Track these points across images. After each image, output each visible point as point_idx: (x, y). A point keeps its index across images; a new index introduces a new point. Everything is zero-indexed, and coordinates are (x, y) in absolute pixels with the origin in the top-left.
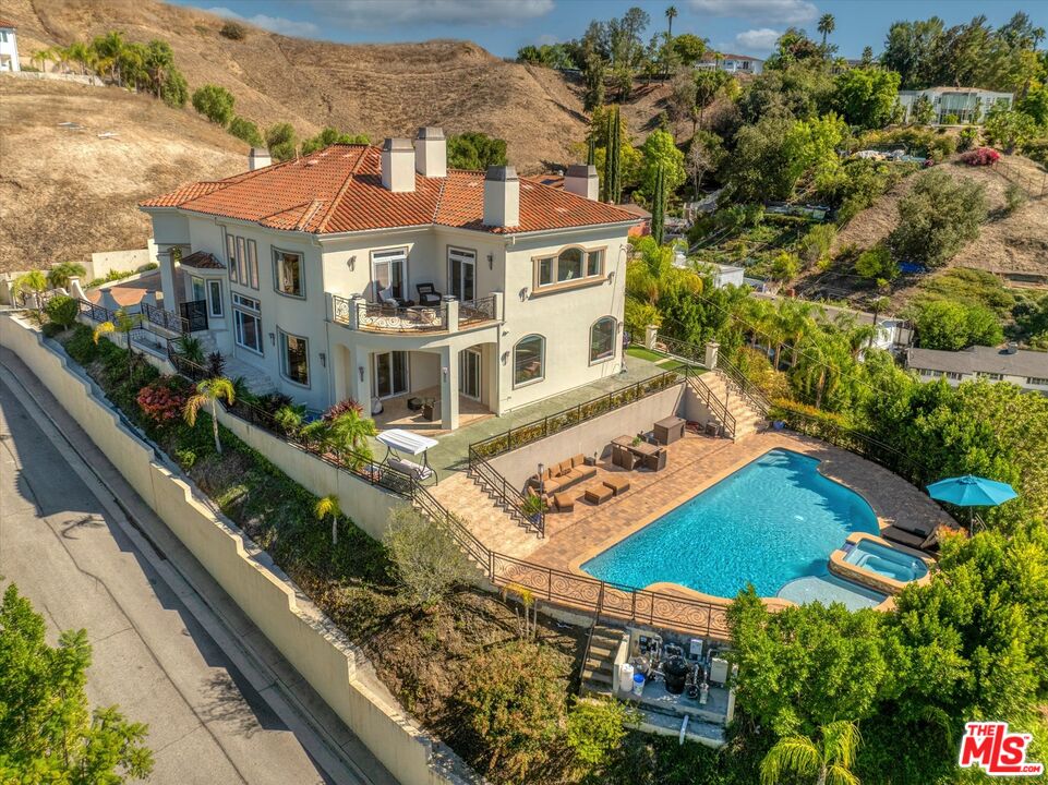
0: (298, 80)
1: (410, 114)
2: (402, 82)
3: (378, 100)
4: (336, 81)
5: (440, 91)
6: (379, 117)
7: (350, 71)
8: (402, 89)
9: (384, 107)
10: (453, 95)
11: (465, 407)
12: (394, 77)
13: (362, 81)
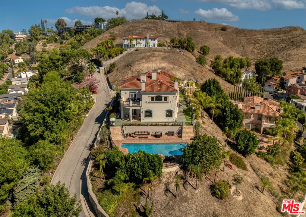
0: (237, 41)
1: (267, 50)
2: (268, 41)
3: (259, 46)
4: (248, 41)
5: (280, 43)
6: (257, 51)
7: (253, 38)
8: (268, 43)
9: (260, 48)
10: (283, 45)
11: (134, 118)
12: (267, 39)
13: (256, 41)
